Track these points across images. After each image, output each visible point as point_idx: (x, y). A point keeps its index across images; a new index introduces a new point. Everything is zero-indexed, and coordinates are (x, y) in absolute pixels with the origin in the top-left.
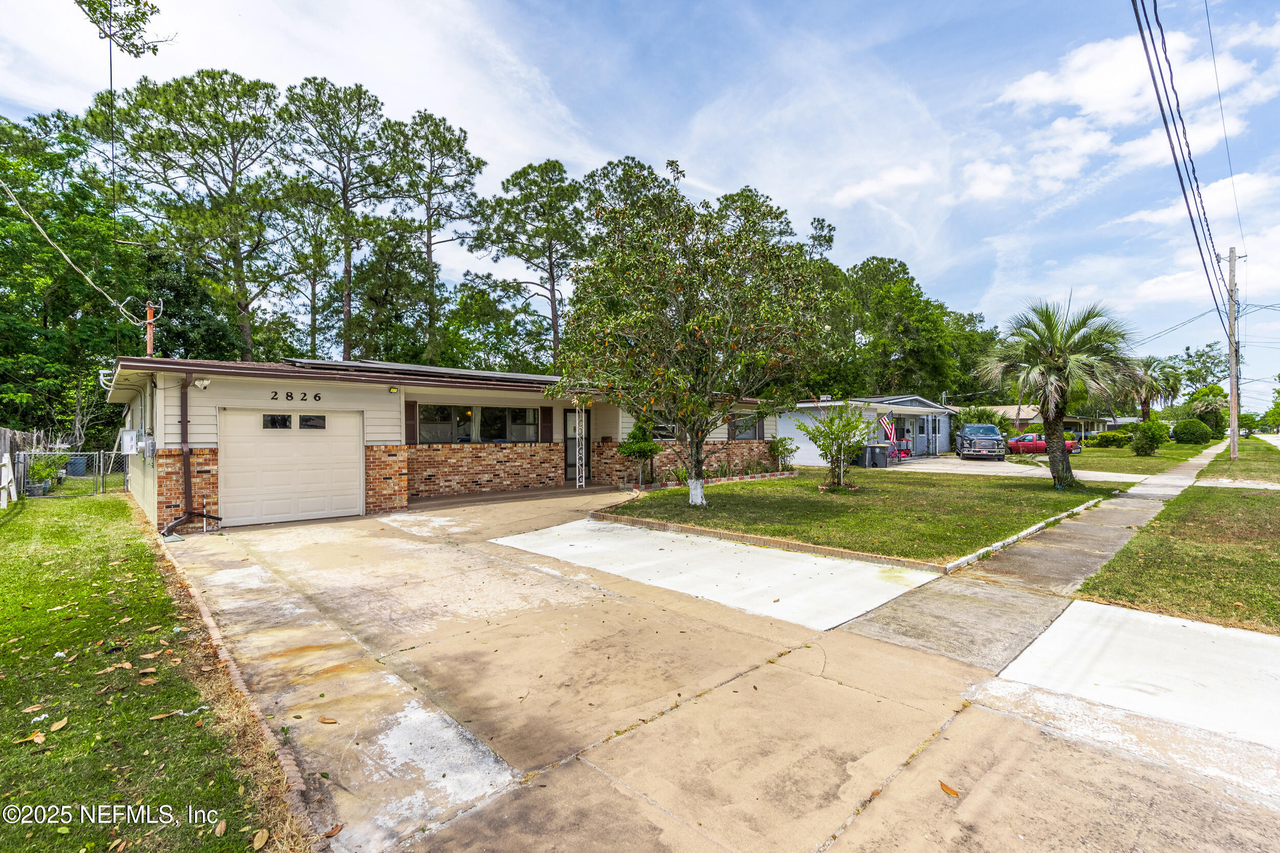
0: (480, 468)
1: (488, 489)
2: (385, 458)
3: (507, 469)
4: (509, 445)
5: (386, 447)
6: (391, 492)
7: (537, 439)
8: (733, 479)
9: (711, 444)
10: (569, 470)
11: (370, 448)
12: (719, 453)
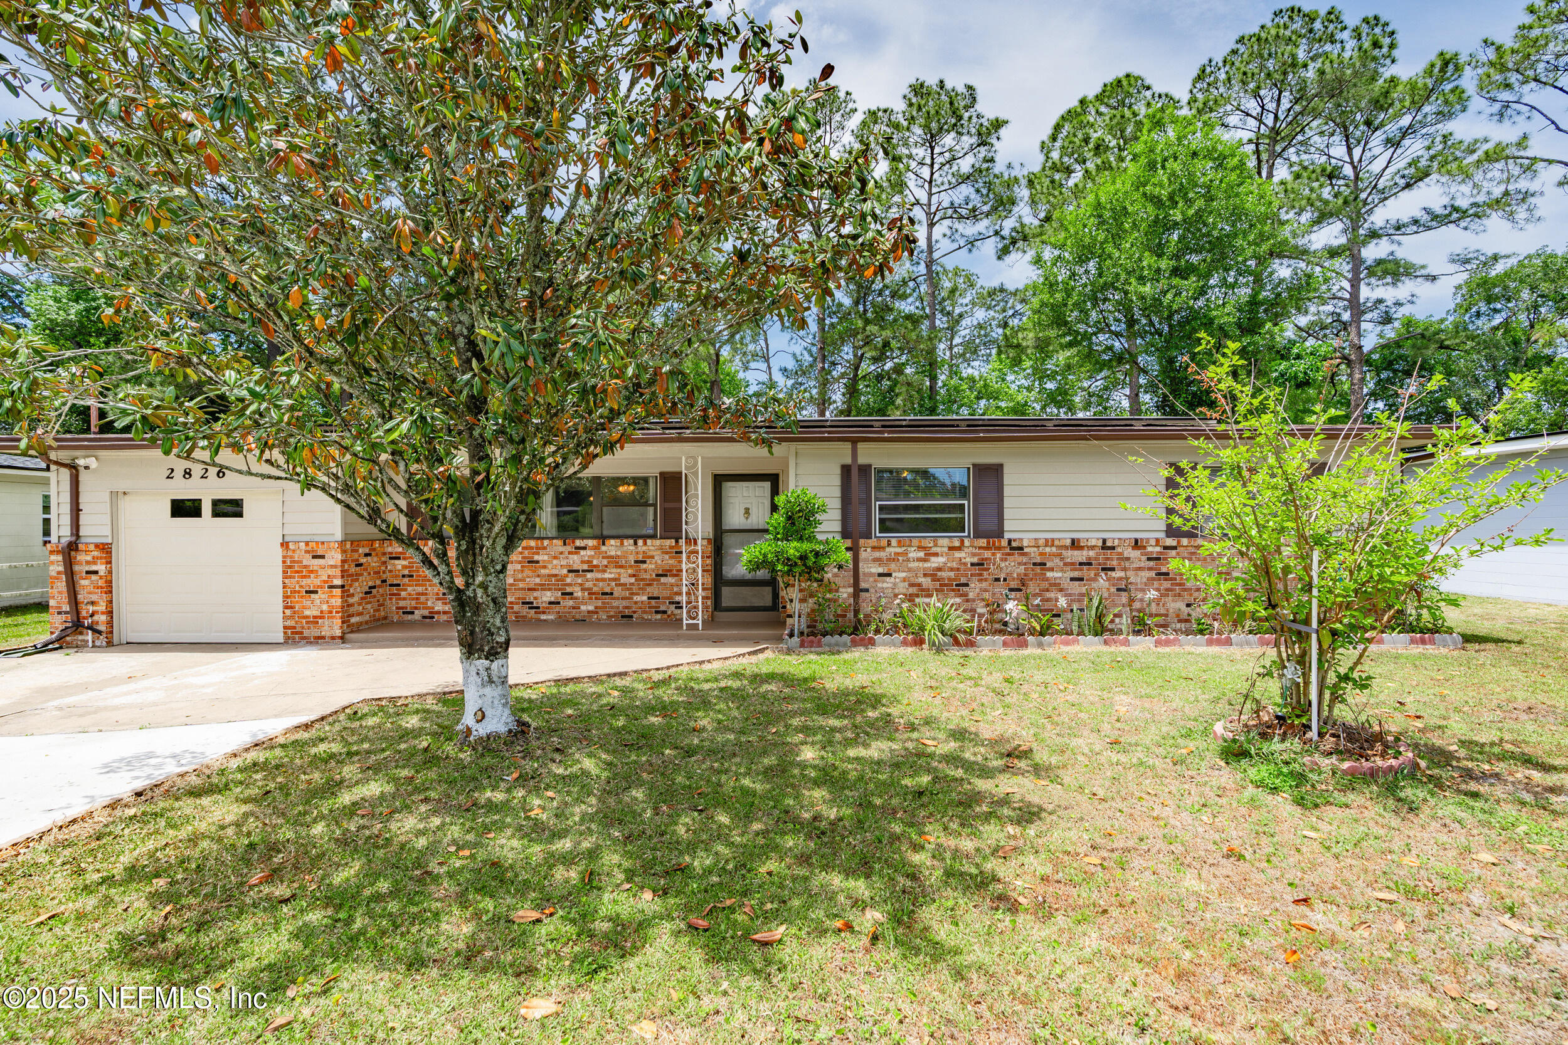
0: (538, 580)
1: (551, 617)
2: (308, 560)
3: (589, 585)
4: (591, 543)
5: (307, 543)
6: (318, 613)
7: (651, 532)
8: (1126, 643)
9: (1093, 548)
10: (726, 591)
11: (285, 545)
12: (1125, 569)
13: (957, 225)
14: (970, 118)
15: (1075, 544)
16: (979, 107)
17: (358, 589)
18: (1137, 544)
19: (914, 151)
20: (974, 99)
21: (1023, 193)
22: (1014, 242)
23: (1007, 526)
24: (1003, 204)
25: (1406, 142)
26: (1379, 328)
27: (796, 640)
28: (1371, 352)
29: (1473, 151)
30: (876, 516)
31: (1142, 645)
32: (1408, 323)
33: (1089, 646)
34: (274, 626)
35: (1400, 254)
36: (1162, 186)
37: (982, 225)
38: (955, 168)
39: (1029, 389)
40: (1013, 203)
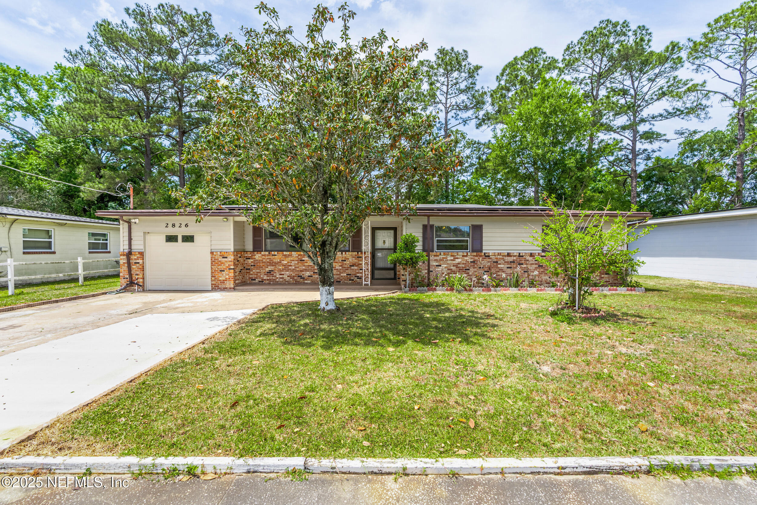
0: (304, 268)
1: (309, 282)
2: (221, 259)
5: (220, 252)
6: (224, 279)
7: (347, 249)
8: (526, 290)
9: (515, 256)
10: (376, 272)
11: (212, 253)
12: (527, 264)
13: (458, 112)
14: (465, 65)
15: (509, 255)
16: (469, 60)
17: (238, 270)
18: (531, 255)
19: (439, 78)
20: (467, 57)
21: (488, 99)
22: (484, 120)
23: (484, 248)
24: (479, 104)
25: (657, 80)
26: (645, 162)
27: (407, 289)
28: (642, 172)
29: (686, 84)
30: (435, 244)
31: (532, 291)
32: (658, 159)
33: (513, 291)
34: (208, 282)
35: (655, 129)
36: (547, 108)
37: (470, 113)
38: (458, 86)
39: (490, 187)
40: (484, 103)
